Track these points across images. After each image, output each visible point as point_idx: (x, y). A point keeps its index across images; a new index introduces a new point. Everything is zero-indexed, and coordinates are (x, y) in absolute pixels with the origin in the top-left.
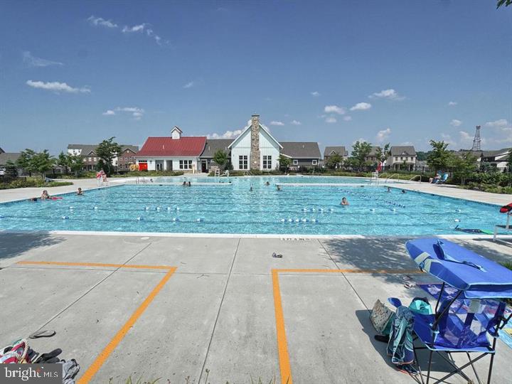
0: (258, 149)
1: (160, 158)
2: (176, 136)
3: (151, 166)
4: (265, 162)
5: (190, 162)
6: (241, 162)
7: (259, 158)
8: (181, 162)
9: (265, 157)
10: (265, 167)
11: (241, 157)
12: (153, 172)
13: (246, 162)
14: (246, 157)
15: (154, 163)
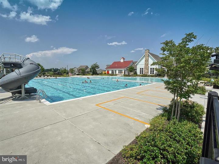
0: (148, 65)
1: (113, 69)
2: (122, 61)
3: (110, 72)
4: (151, 71)
5: (122, 71)
6: (141, 71)
7: (148, 69)
8: (119, 71)
9: (151, 69)
10: (151, 73)
11: (141, 69)
12: (110, 74)
13: (143, 71)
14: (143, 69)
15: (111, 71)
